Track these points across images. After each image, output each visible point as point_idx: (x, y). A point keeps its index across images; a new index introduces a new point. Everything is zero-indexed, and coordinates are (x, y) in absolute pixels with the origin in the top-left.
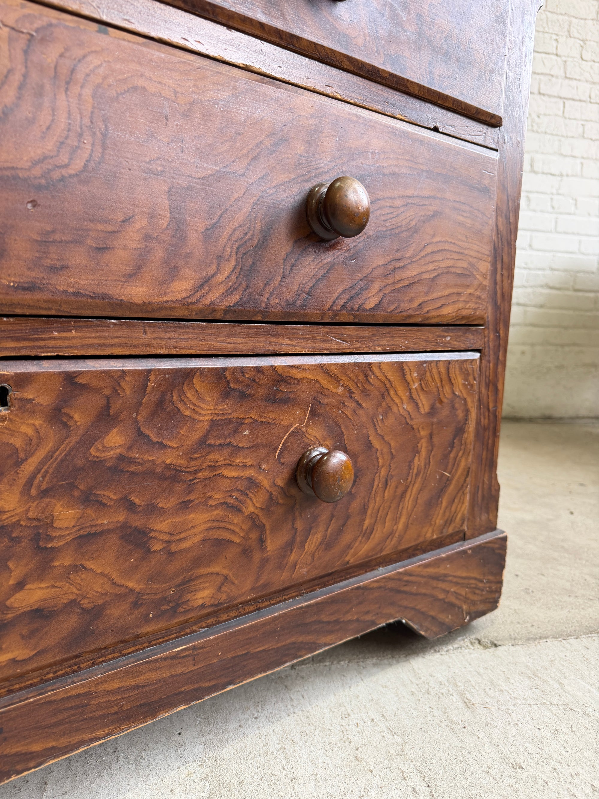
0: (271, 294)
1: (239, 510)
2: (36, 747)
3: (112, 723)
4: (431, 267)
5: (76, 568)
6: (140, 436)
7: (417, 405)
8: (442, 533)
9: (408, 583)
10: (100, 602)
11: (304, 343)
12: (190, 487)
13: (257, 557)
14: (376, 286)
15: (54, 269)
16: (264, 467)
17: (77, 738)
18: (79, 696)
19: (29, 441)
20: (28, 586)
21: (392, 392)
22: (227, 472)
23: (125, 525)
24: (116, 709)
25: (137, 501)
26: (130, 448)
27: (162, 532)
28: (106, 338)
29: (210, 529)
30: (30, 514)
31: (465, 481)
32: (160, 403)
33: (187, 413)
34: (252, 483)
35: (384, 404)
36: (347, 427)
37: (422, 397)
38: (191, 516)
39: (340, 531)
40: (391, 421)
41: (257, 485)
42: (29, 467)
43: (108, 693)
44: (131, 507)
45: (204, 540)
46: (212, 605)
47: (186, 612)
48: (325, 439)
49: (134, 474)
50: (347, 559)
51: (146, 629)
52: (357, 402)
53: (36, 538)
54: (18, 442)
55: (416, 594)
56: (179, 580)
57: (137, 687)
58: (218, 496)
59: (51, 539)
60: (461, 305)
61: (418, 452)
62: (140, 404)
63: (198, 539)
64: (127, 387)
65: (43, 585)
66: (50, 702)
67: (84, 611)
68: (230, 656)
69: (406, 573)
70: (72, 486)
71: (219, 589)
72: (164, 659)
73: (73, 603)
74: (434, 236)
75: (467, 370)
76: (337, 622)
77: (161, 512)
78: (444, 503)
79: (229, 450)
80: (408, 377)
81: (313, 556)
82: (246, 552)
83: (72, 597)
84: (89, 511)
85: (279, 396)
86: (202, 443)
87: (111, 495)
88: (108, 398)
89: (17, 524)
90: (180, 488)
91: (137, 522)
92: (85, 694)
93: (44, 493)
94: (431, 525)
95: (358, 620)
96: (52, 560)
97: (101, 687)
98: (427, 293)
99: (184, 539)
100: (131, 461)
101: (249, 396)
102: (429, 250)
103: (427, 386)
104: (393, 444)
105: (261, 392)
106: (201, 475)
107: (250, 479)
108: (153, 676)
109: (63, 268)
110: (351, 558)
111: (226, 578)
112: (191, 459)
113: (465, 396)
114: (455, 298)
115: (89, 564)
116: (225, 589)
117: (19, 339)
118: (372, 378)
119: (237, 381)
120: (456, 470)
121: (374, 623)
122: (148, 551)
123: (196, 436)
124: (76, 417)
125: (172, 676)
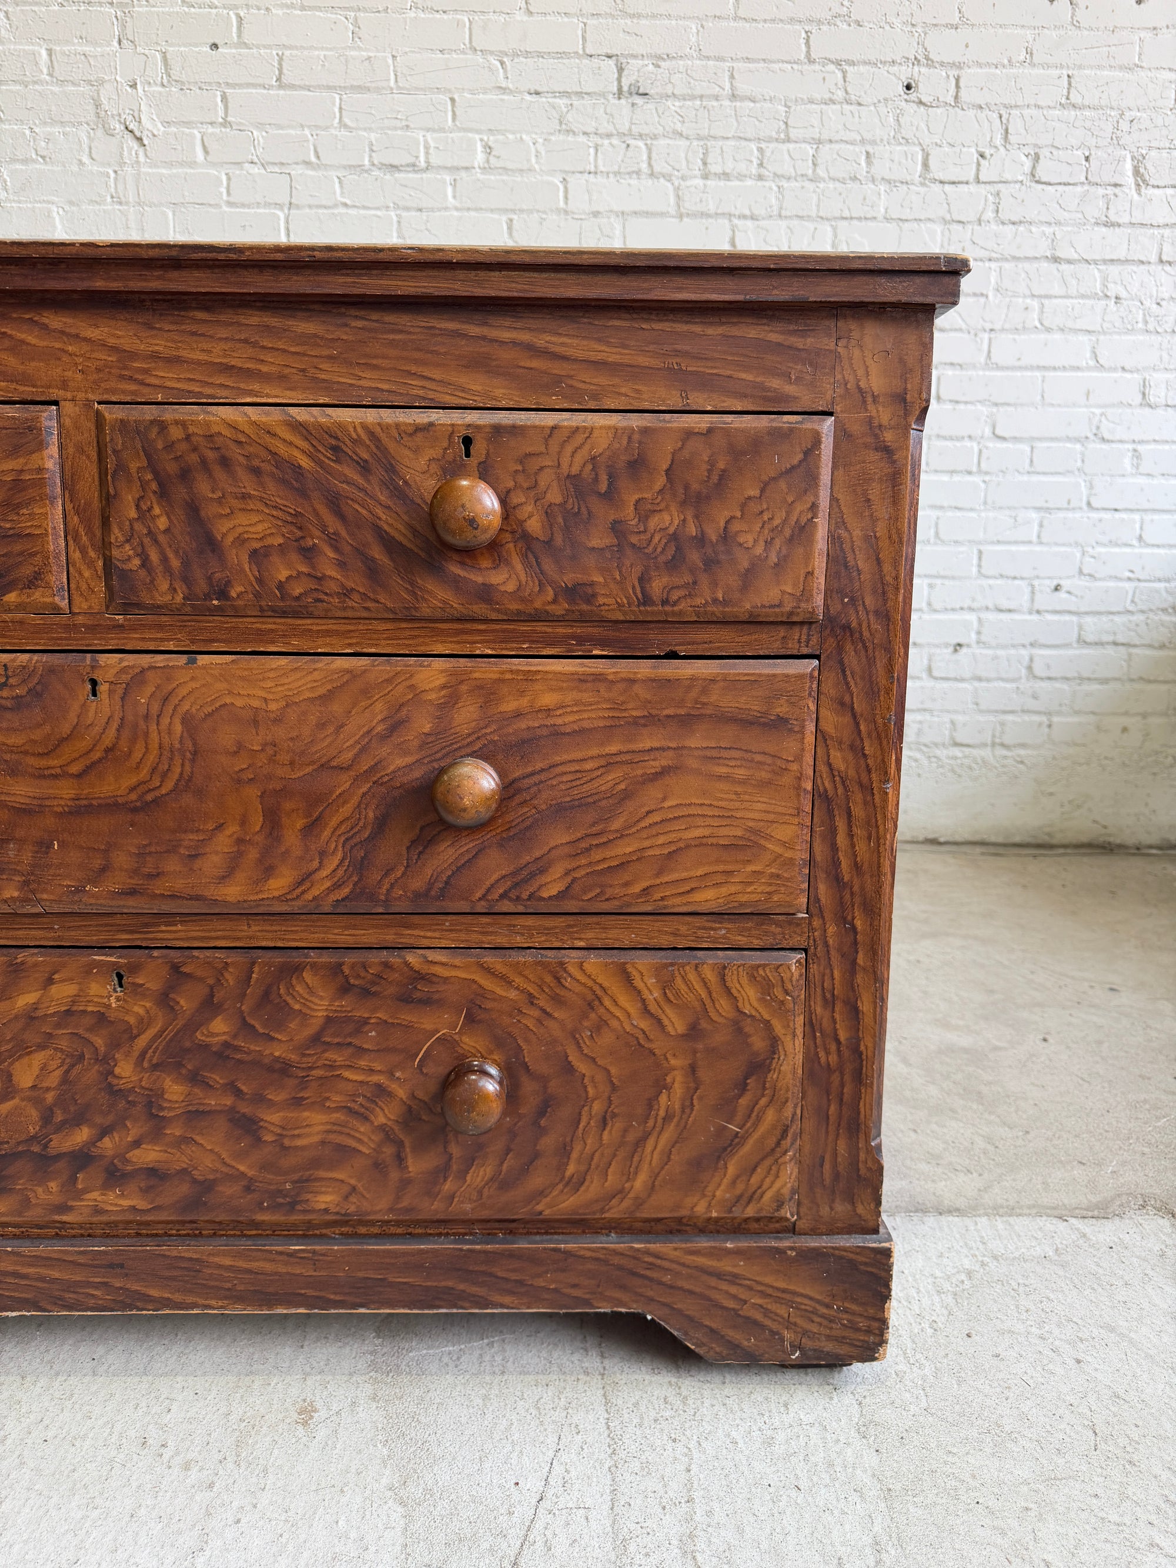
0: (392, 885)
1: (366, 1119)
2: (154, 1293)
3: (226, 1298)
4: (661, 840)
5: (186, 1140)
6: (245, 1027)
7: (659, 1021)
8: (730, 1211)
9: (651, 1266)
10: (211, 1177)
11: (453, 935)
12: (303, 1084)
13: (394, 1175)
14: (557, 871)
15: (151, 876)
16: (398, 1074)
17: (190, 1299)
18: (191, 1259)
19: (141, 1020)
20: (143, 1146)
21: (607, 1002)
22: (347, 1074)
23: (232, 1109)
24: (229, 1285)
25: (244, 1088)
26: (235, 1036)
27: (273, 1124)
28: (210, 931)
29: (328, 1132)
30: (143, 1084)
31: (778, 1144)
32: (266, 995)
33: (297, 1007)
34: (381, 1091)
35: (593, 1015)
36: (527, 1040)
37: (668, 1011)
38: (306, 1114)
39: (524, 1171)
40: (607, 1039)
41: (390, 1094)
42: (142, 1042)
43: (220, 1267)
44: (238, 1093)
45: (323, 1143)
46: (337, 1213)
47: (305, 1211)
48: (491, 1052)
49: (240, 1062)
50: (539, 1208)
51: (260, 1217)
52: (544, 1011)
53: (150, 1104)
54: (132, 1020)
55: (671, 1287)
56: (295, 1177)
57: (249, 1271)
58: (337, 1098)
59: (162, 1109)
60: (733, 889)
61: (668, 1088)
62: (244, 995)
63: (316, 1139)
64: (230, 978)
65: (157, 1148)
66: (164, 1256)
67: (195, 1181)
68: (360, 1274)
69: (647, 1252)
70: (180, 1065)
71: (346, 1198)
72: (281, 1253)
73: (184, 1171)
74: (664, 799)
75: (766, 979)
76: (521, 1283)
77: (271, 1104)
78: (732, 1170)
79: (350, 1050)
80: (638, 983)
81: (480, 1193)
82: (378, 1166)
83: (185, 1166)
84: (196, 1090)
85: (417, 995)
86: (316, 1039)
87: (218, 1079)
88: (212, 988)
89: (132, 1090)
90: (291, 1082)
91: (245, 1109)
92: (197, 1260)
93: (155, 1067)
94: (704, 1196)
95: (556, 1290)
96: (164, 1128)
97: (212, 1259)
98: (658, 875)
99: (299, 1136)
100: (237, 1049)
101: (375, 994)
102: (656, 818)
103: (678, 995)
104: (613, 1071)
105: (391, 990)
106: (315, 1073)
107: (379, 1086)
108: (268, 1267)
109: (158, 874)
110: (545, 1208)
111: (354, 1189)
112: (304, 1055)
113: (766, 1016)
114: (720, 879)
115: (198, 1138)
116: (353, 1199)
117: (132, 932)
118: (568, 982)
119: (358, 976)
120: (755, 1125)
121: (587, 1303)
122: (259, 1139)
123: (309, 1032)
124: (182, 1002)
125: (288, 1273)
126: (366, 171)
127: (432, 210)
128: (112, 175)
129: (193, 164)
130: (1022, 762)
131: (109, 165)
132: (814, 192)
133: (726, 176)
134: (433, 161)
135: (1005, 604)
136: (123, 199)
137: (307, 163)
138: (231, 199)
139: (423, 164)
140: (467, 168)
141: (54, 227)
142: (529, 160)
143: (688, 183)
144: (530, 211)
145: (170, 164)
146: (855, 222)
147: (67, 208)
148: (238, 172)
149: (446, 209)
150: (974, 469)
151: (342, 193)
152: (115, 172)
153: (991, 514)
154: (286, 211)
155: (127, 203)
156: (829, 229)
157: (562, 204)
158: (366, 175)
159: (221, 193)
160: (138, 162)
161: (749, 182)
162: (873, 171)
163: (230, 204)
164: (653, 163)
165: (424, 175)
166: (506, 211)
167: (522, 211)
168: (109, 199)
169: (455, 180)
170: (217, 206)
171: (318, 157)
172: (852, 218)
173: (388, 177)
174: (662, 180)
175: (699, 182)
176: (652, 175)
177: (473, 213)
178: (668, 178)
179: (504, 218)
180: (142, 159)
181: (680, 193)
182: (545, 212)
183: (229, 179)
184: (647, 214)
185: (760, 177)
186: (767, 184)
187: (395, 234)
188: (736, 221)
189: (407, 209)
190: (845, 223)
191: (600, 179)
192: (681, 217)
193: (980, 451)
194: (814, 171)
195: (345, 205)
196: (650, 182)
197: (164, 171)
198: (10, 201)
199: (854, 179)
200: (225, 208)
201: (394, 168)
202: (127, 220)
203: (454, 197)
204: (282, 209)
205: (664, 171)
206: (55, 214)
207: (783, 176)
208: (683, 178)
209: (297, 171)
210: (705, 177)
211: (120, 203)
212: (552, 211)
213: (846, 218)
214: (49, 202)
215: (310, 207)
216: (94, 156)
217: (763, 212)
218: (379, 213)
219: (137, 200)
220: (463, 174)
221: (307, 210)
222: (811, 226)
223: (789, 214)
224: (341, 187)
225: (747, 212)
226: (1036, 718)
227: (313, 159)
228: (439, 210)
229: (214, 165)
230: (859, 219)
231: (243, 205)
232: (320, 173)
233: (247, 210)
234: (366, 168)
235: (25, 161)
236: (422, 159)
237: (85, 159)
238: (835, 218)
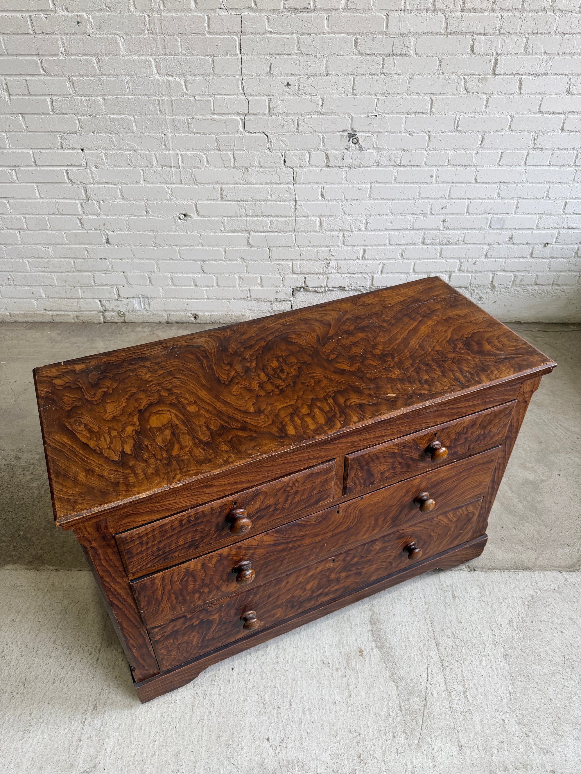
126: (281, 12)
127: (316, 34)
128: (147, 17)
129: (189, 10)
130: (564, 291)
131: (145, 11)
132: (520, 18)
133: (474, 10)
134: (318, 6)
135: (572, 225)
136: (154, 32)
137: (250, 8)
138: (211, 30)
139: (312, 8)
140: (335, 9)
141: (120, 48)
142: (369, 4)
143: (453, 15)
144: (367, 34)
145: (177, 11)
146: (539, 35)
147: (125, 37)
148: (213, 15)
149: (323, 33)
150: (572, 164)
151: (269, 25)
152: (148, 15)
153: (575, 185)
154: (239, 36)
155: (156, 34)
156: (525, 39)
157: (385, 30)
158: (282, 14)
159: (205, 27)
160: (160, 10)
161: (486, 14)
162: (554, 5)
163: (210, 33)
164: (436, 4)
165: (313, 14)
166: (354, 34)
167: (363, 33)
168: (146, 31)
169: (329, 16)
170: (203, 34)
171: (256, 5)
172: (537, 33)
173: (293, 15)
174: (439, 13)
175: (459, 14)
176: (434, 10)
177: (337, 35)
178: (443, 12)
179: (354, 38)
180: (162, 8)
181: (448, 22)
182: (375, 34)
183: (209, 18)
184: (429, 33)
185: (493, 10)
186: (495, 14)
187: (296, 48)
188: (475, 36)
189: (303, 34)
190: (533, 36)
191: (407, 14)
192: (447, 34)
193: (577, 155)
194: (523, 6)
195: (271, 32)
196: (433, 14)
197: (174, 15)
198: (95, 34)
199: (543, 10)
200: (207, 36)
201: (297, 10)
202: (157, 43)
203: (328, 26)
204: (237, 35)
205: (441, 8)
206: (119, 41)
207: (505, 10)
208: (451, 12)
209: (245, 13)
210: (463, 11)
211: (152, 34)
212: (379, 33)
213: (535, 33)
214: (115, 34)
215: (252, 34)
216: (137, 6)
217: (491, 31)
218: (288, 36)
219: (161, 32)
220: (333, 13)
221: (251, 36)
222: (514, 38)
223: (504, 31)
224: (268, 22)
225: (483, 32)
226: (575, 274)
227: (253, 6)
228: (320, 34)
229: (200, 10)
230: (542, 34)
231: (217, 34)
232: (257, 14)
233: (219, 36)
234: (282, 10)
235: (100, 10)
236: (312, 4)
237: (132, 8)
238: (529, 34)
